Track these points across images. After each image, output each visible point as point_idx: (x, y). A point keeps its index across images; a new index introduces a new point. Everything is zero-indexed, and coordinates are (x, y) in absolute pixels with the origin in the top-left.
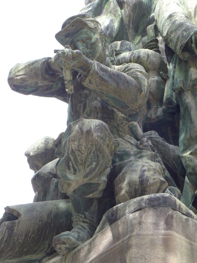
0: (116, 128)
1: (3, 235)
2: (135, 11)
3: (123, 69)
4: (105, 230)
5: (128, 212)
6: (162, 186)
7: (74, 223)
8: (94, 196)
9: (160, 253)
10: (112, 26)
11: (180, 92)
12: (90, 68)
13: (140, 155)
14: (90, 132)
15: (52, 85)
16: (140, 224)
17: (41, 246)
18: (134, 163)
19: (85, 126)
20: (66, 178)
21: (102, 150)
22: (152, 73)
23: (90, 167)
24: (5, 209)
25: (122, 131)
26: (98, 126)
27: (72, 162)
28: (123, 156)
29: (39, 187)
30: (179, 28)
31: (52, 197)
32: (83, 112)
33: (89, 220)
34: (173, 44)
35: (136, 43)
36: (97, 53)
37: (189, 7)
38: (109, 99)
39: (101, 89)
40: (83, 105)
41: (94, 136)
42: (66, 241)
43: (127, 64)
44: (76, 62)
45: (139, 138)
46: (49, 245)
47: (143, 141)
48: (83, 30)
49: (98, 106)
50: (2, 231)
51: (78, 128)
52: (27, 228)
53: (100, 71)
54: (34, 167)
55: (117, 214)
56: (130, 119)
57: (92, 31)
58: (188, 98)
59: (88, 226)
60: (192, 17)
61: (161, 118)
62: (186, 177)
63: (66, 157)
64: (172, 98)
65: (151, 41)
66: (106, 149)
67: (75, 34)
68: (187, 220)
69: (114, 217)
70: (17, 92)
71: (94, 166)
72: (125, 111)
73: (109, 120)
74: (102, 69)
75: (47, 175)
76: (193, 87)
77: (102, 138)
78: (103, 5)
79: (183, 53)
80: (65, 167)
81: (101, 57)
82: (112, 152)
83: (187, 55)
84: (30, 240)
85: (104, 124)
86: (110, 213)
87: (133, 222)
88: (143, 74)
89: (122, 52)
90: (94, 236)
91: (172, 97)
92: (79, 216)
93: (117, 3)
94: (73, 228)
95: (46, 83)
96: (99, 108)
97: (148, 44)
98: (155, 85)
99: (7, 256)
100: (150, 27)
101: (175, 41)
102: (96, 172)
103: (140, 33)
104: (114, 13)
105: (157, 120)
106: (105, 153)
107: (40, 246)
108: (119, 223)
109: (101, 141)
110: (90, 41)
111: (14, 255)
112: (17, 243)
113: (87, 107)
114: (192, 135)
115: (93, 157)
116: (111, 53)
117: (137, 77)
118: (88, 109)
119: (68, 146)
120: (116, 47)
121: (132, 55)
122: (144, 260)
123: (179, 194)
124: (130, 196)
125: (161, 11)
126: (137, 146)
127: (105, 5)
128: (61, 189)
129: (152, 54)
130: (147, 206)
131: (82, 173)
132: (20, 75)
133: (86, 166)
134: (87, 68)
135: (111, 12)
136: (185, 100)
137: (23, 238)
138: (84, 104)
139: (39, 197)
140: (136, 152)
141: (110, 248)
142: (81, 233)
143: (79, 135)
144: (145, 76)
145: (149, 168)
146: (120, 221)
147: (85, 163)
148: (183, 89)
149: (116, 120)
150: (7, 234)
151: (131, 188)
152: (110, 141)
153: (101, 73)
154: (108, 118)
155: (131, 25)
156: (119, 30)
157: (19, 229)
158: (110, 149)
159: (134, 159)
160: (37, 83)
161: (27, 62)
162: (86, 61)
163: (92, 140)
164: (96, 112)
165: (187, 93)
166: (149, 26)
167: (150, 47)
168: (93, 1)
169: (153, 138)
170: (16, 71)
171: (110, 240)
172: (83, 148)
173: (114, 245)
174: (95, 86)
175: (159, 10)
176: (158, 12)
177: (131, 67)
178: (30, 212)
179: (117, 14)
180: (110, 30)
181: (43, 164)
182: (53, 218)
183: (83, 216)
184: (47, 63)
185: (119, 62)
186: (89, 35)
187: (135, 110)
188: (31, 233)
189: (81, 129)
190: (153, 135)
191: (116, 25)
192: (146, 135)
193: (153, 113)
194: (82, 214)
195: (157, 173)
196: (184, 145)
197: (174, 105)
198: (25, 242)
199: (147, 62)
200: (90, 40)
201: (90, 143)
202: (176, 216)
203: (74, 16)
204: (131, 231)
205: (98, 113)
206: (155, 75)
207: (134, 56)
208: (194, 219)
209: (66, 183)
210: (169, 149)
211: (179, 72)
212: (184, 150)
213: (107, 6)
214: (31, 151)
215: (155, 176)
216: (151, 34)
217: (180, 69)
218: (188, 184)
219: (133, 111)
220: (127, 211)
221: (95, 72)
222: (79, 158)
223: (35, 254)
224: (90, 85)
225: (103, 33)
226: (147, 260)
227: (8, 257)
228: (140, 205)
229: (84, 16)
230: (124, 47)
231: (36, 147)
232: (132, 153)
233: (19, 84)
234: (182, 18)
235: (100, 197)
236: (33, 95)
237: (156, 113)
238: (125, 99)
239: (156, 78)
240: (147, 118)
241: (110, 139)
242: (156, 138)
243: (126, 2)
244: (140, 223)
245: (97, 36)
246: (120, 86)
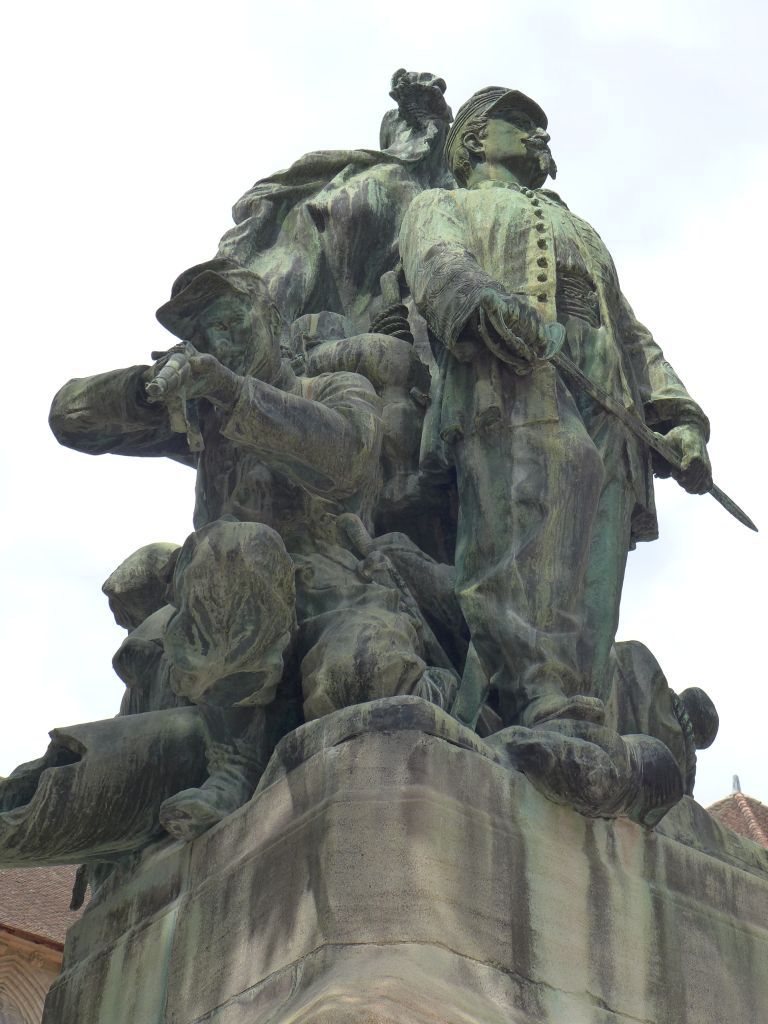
0: (309, 531)
1: (47, 799)
2: (355, 234)
3: (320, 388)
4: (276, 786)
5: (326, 743)
6: (408, 674)
7: (210, 764)
8: (253, 702)
9: (395, 838)
10: (298, 274)
11: (456, 440)
12: (237, 393)
13: (362, 596)
14: (236, 553)
15: (155, 430)
16: (351, 773)
17: (138, 820)
19: (225, 540)
20: (185, 663)
21: (268, 595)
22: (391, 393)
23: (241, 637)
24: (51, 734)
25: (323, 536)
26: (255, 539)
27: (197, 626)
28: (324, 599)
30: (450, 284)
31: (163, 700)
32: (230, 493)
33: (244, 756)
34: (438, 323)
35: (358, 312)
36: (258, 353)
37: (477, 226)
38: (286, 466)
39: (264, 444)
40: (230, 478)
41: (247, 564)
42: (189, 812)
43: (332, 374)
44: (202, 383)
45: (363, 551)
46: (156, 819)
47: (371, 559)
48: (222, 300)
49: (263, 480)
50: (44, 789)
51: (209, 546)
52: (102, 780)
53: (262, 402)
54: (126, 619)
55: (303, 748)
56: (340, 507)
57: (243, 301)
58: (472, 454)
59: (243, 770)
60: (484, 252)
62: (471, 644)
63: (181, 616)
64: (439, 452)
65: (391, 313)
66: (276, 591)
67: (202, 309)
68: (460, 756)
69: (297, 753)
71: (248, 633)
72: (325, 493)
74: (266, 397)
75: (148, 647)
76: (483, 427)
77: (266, 567)
78: (278, 222)
79: (461, 344)
80: (182, 637)
81: (266, 362)
82: (292, 597)
83: (470, 349)
85: (270, 532)
86: (288, 745)
87: (337, 768)
88: (369, 401)
92: (222, 749)
93: (310, 217)
94: (208, 776)
96: (266, 483)
97: (382, 319)
98: (400, 420)
99: (58, 847)
100: (387, 277)
101: (441, 318)
102: (254, 647)
103: (368, 288)
104: (304, 242)
106: (275, 601)
107: (135, 820)
108: (307, 769)
109: (263, 575)
110: (239, 326)
111: (75, 844)
112: (80, 816)
113: (239, 480)
114: (481, 544)
115: (246, 613)
116: (297, 344)
117: (350, 411)
118: (239, 488)
119: (187, 589)
120: (308, 328)
121: (343, 349)
122: (359, 857)
123: (453, 686)
124: (336, 702)
125: (411, 237)
126: (358, 574)
127: (282, 221)
128: (177, 687)
129: (392, 347)
130: (368, 728)
131: (223, 652)
132: (76, 410)
133: (230, 633)
134: (229, 394)
135: (296, 238)
137: (93, 804)
138: (230, 475)
140: (353, 591)
142: (226, 789)
143: (212, 563)
144: (372, 403)
145: (379, 631)
146: (309, 763)
147: (228, 627)
148: (463, 432)
149: (306, 511)
151: (337, 683)
152: (286, 573)
153: (263, 407)
155: (346, 270)
156: (315, 285)
157: (84, 784)
158: (286, 591)
159: (347, 609)
160: (117, 428)
162: (228, 379)
163: (243, 573)
164: (260, 494)
165: (470, 443)
166: (384, 275)
167: (388, 326)
169: (395, 552)
170: (69, 398)
172: (222, 593)
173: (295, 822)
174: (251, 437)
175: (408, 235)
176: (405, 239)
177: (339, 384)
178: (108, 742)
179: (312, 243)
180: (293, 284)
182: (162, 753)
183: (230, 749)
184: (137, 382)
185: (315, 367)
186: (237, 310)
187: (348, 490)
188: (112, 791)
189: (215, 547)
190: (396, 542)
191: (309, 272)
192: (381, 544)
193: (397, 488)
194: (227, 744)
195: (397, 643)
196: (465, 568)
197: (445, 468)
198: (99, 812)
199: (379, 368)
200: (239, 323)
201: (237, 580)
202: (435, 748)
204: (332, 789)
205: (263, 496)
206: (400, 396)
207: (348, 352)
208: (478, 752)
209: (187, 675)
210: (432, 576)
211: (453, 389)
212: (464, 580)
213: (288, 224)
214: (117, 582)
215: (392, 650)
216: (389, 295)
217: (456, 383)
218: (474, 659)
219: (344, 491)
220: (324, 741)
221: (248, 404)
222: (212, 616)
223: (124, 840)
224: (238, 435)
225: (271, 304)
226: (365, 858)
227: (60, 848)
228: (351, 726)
229: (222, 264)
230: (328, 329)
231: (128, 571)
232: (344, 591)
233: (75, 431)
234: (457, 259)
235: (267, 702)
237: (403, 489)
238: (322, 465)
239: (402, 404)
240: (384, 502)
241: (286, 568)
242: (402, 549)
243: (332, 214)
244: (351, 770)
245: (256, 311)
246: (310, 436)
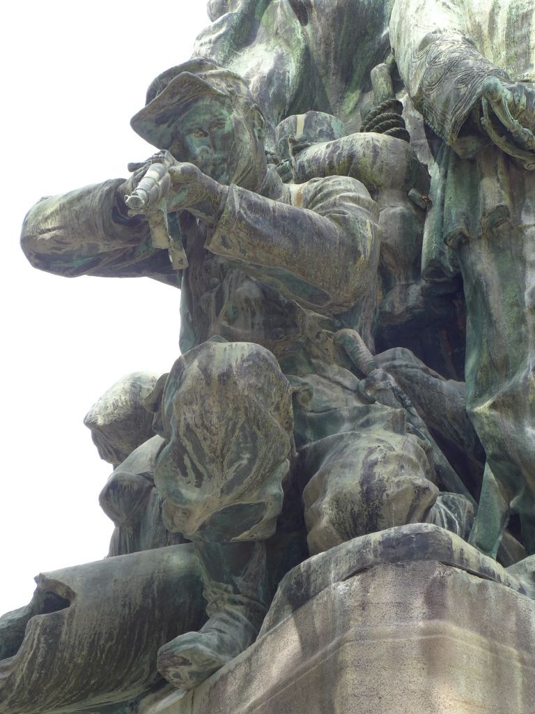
0: (305, 349)
1: (35, 649)
2: (341, 26)
3: (310, 195)
4: (282, 626)
5: (334, 578)
6: (420, 500)
7: (208, 605)
8: (252, 536)
9: (415, 679)
10: (281, 72)
11: (461, 244)
12: (222, 204)
13: (365, 418)
14: (227, 376)
15: (134, 248)
16: (363, 609)
17: (133, 669)
18: (349, 444)
19: (216, 363)
20: (178, 497)
21: (264, 420)
22: (387, 196)
23: (236, 466)
24: (37, 579)
25: (319, 354)
26: (248, 360)
27: (189, 456)
29: (119, 516)
30: (448, 74)
31: (154, 538)
32: (218, 313)
33: (246, 596)
34: (436, 117)
35: (348, 111)
36: (242, 160)
37: (475, 10)
38: (277, 281)
39: (253, 258)
40: (216, 297)
41: (240, 388)
42: (189, 658)
43: (322, 179)
44: (184, 194)
45: (364, 370)
46: (153, 666)
47: (373, 377)
48: (201, 103)
49: (252, 297)
50: (31, 639)
51: (198, 370)
52: (92, 627)
53: (249, 212)
54: (111, 454)
55: (309, 584)
56: (337, 323)
57: (223, 103)
58: (480, 259)
59: (244, 610)
60: (483, 37)
61: (419, 310)
62: (487, 466)
63: (173, 444)
65: (384, 109)
66: (273, 415)
67: (180, 115)
68: (482, 587)
69: (303, 590)
70: (47, 271)
71: (245, 462)
72: (320, 309)
73: (283, 330)
74: (253, 206)
75: (136, 482)
76: (490, 229)
77: (261, 390)
78: (257, 16)
79: (463, 139)
80: (173, 469)
81: (251, 169)
82: (290, 421)
83: (472, 144)
84: (104, 656)
85: (264, 351)
86: (293, 581)
87: (347, 604)
88: (363, 206)
89: (310, 144)
90: (258, 641)
91: (442, 257)
92: (220, 589)
93: (291, 10)
94: (207, 618)
95: (117, 245)
96: (256, 301)
97: (375, 117)
98: (398, 225)
99: (48, 701)
100: (378, 70)
101: (440, 111)
102: (251, 477)
103: (358, 83)
104: (285, 37)
105: (408, 316)
106: (272, 426)
107: (130, 668)
108: (314, 606)
109: (258, 398)
110: (220, 132)
111: (67, 697)
112: (71, 666)
113: (226, 300)
114: (493, 357)
115: (241, 440)
116: (283, 148)
117: (344, 218)
118: (227, 306)
119: (177, 417)
120: (294, 130)
121: (333, 152)
122: (377, 701)
123: (469, 512)
124: (342, 532)
125: (403, 26)
126: (359, 394)
127: (261, 16)
128: (170, 523)
129: (386, 146)
130: (379, 559)
131: (218, 483)
132: (49, 230)
133: (225, 462)
134: (213, 205)
135: (277, 33)
136: (473, 264)
137: (84, 653)
138: (217, 293)
139: (123, 539)
140: (356, 412)
141: (295, 671)
142: (227, 631)
143: (202, 388)
144: (368, 208)
145: (385, 454)
146: (317, 600)
147: (223, 456)
148: (467, 235)
149: (301, 329)
150: (43, 647)
151: (343, 512)
152: (282, 396)
153: (250, 217)
154: (281, 326)
155: (332, 65)
156: (300, 82)
157: (74, 631)
158: (283, 414)
159: (350, 433)
160: (93, 247)
161: (65, 193)
162: (212, 189)
163: (236, 397)
164: (250, 312)
165: (477, 247)
166: (375, 68)
167: (381, 124)
168: (230, 9)
169: (398, 369)
170: (40, 218)
171: (296, 651)
172: (215, 420)
173: (304, 664)
174: (238, 251)
175: (400, 23)
176: (396, 28)
177: (331, 189)
178: (99, 585)
179: (294, 38)
180: (276, 84)
181: (132, 446)
182: (156, 596)
183: (230, 588)
184: (115, 195)
185: (304, 172)
186: (217, 114)
187: (345, 304)
188: (104, 637)
189: (205, 370)
190: (400, 358)
191: (292, 69)
192: (383, 361)
193: (398, 299)
194: (227, 583)
195: (406, 467)
196: (477, 383)
197: (450, 275)
198: (91, 661)
199: (374, 169)
200: (220, 128)
201: (230, 405)
202: (454, 579)
203: (176, 67)
204: (344, 627)
205: (253, 314)
206: (397, 199)
207: (339, 154)
208: (501, 582)
209: (180, 510)
210: (440, 393)
211: (456, 189)
212: (476, 397)
213: (268, 18)
214: (100, 414)
215: (401, 475)
216: (381, 90)
217: (459, 182)
218: (491, 482)
219: (341, 305)
220: (332, 575)
221: (234, 215)
222: (205, 445)
223: (120, 691)
224: (225, 250)
225: (253, 106)
226: (383, 701)
227: (51, 702)
228: (361, 558)
229: (199, 65)
230: (315, 130)
231: (111, 401)
232: (345, 413)
233: (49, 252)
234: (455, 47)
235: (267, 536)
236: (89, 275)
237: (406, 299)
238: (316, 277)
239: (400, 208)
240: (383, 315)
241: (282, 390)
242: (406, 366)
243: (315, 5)
244: (364, 606)
245: (238, 113)
246: (303, 247)
